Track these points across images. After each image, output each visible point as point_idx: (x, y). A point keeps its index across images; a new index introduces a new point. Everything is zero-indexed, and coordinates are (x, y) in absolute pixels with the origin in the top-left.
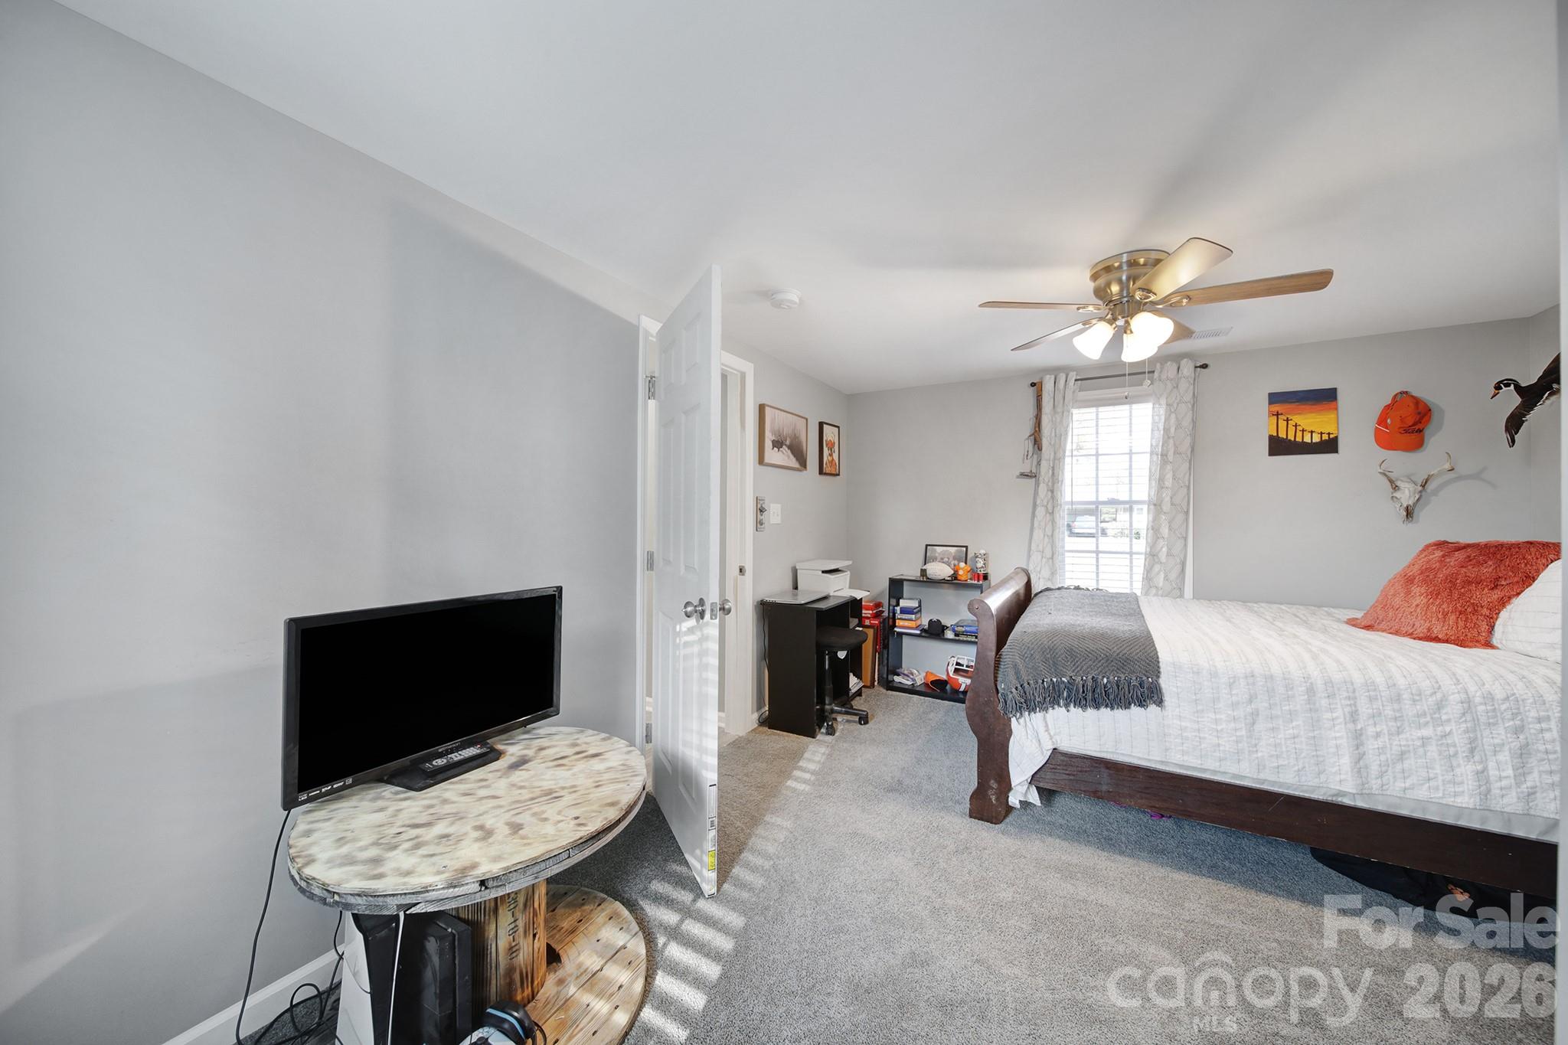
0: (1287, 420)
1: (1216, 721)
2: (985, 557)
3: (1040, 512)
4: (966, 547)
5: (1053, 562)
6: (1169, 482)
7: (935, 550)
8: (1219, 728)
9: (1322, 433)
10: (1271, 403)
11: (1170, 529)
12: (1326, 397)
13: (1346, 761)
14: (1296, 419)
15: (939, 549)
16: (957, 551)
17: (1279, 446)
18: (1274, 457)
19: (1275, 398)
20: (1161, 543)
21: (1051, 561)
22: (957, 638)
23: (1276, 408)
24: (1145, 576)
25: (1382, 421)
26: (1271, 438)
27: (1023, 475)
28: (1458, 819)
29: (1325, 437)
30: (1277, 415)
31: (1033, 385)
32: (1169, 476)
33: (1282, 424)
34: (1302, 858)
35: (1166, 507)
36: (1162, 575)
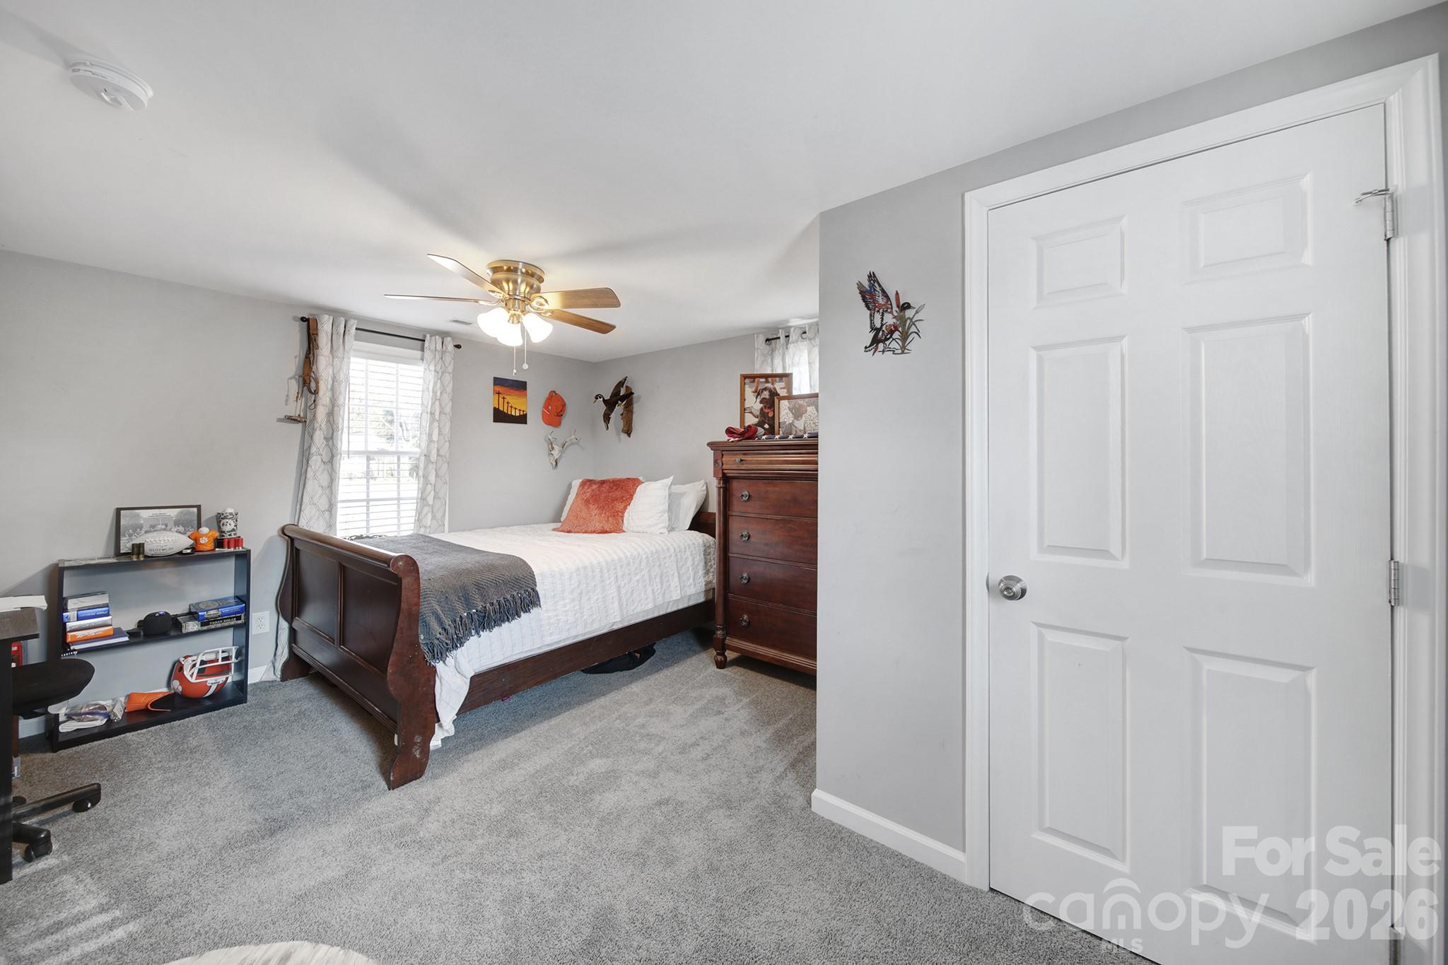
0: (504, 398)
1: (565, 606)
2: (235, 517)
3: (315, 462)
4: (199, 507)
5: (331, 514)
6: (435, 437)
7: (138, 515)
8: (566, 609)
9: (520, 410)
10: (495, 384)
11: (437, 476)
12: (520, 386)
13: (616, 604)
14: (508, 398)
15: (145, 514)
16: (181, 513)
17: (500, 416)
18: (497, 424)
19: (498, 382)
20: (429, 488)
21: (327, 514)
22: (205, 628)
23: (498, 388)
24: (417, 518)
25: (546, 407)
26: (495, 409)
27: (291, 419)
28: (653, 614)
29: (522, 413)
30: (499, 393)
31: (303, 319)
32: (436, 432)
33: (501, 400)
34: (578, 677)
35: (434, 457)
36: (430, 516)
